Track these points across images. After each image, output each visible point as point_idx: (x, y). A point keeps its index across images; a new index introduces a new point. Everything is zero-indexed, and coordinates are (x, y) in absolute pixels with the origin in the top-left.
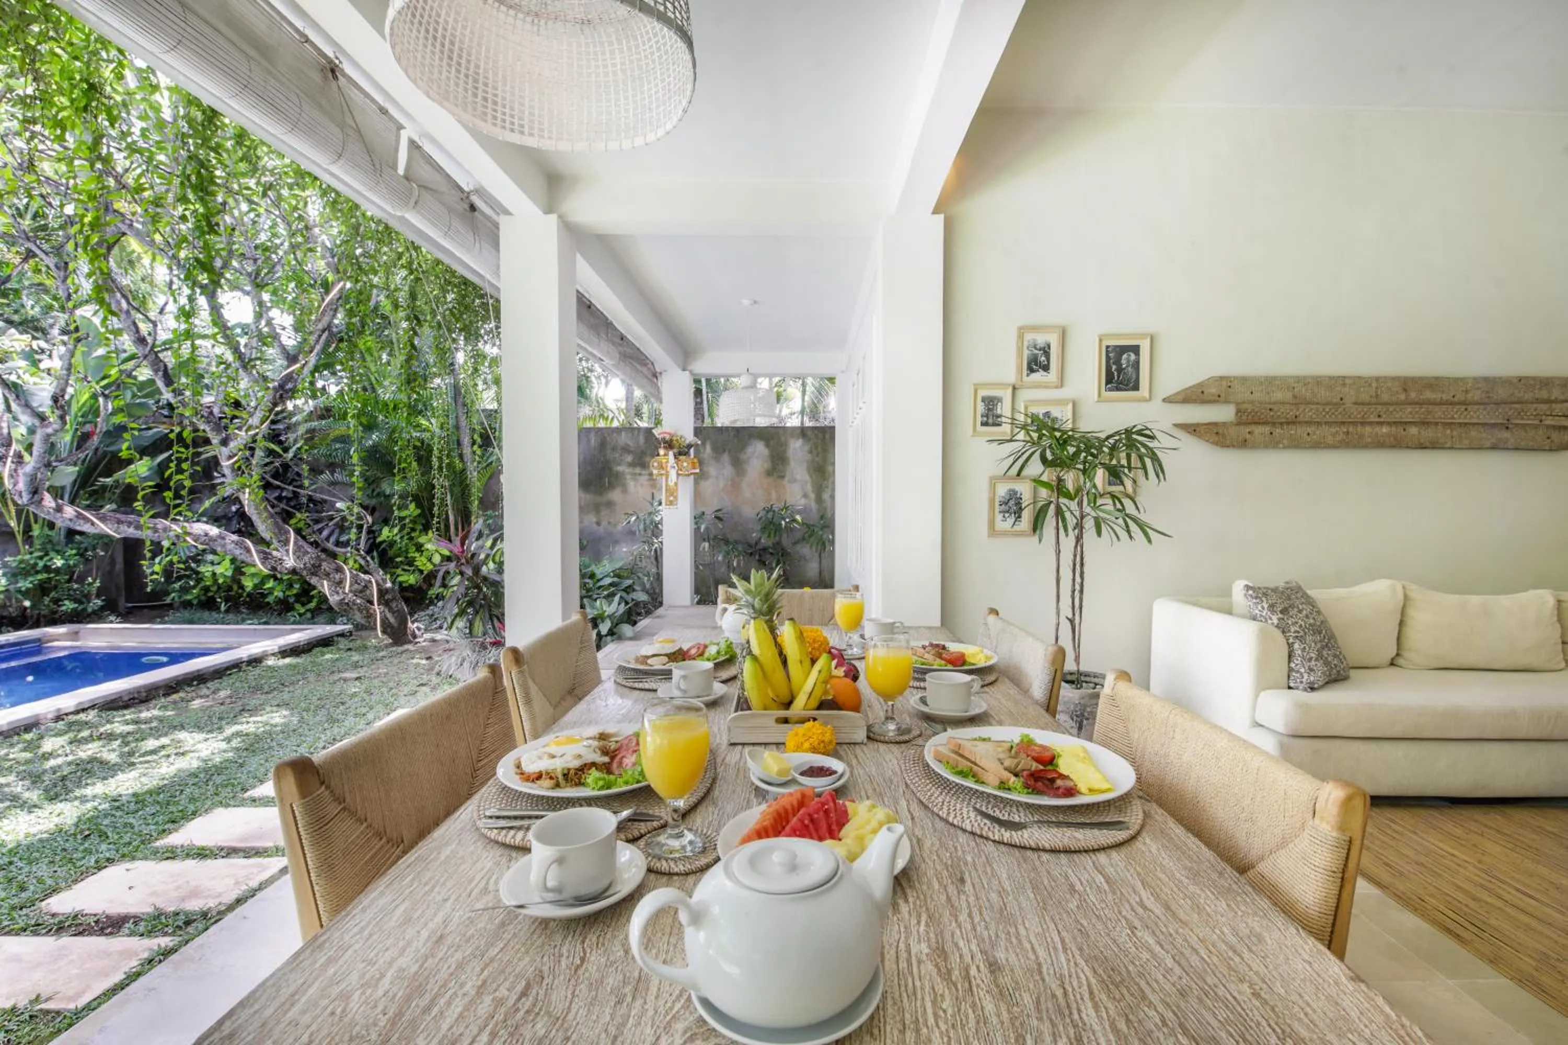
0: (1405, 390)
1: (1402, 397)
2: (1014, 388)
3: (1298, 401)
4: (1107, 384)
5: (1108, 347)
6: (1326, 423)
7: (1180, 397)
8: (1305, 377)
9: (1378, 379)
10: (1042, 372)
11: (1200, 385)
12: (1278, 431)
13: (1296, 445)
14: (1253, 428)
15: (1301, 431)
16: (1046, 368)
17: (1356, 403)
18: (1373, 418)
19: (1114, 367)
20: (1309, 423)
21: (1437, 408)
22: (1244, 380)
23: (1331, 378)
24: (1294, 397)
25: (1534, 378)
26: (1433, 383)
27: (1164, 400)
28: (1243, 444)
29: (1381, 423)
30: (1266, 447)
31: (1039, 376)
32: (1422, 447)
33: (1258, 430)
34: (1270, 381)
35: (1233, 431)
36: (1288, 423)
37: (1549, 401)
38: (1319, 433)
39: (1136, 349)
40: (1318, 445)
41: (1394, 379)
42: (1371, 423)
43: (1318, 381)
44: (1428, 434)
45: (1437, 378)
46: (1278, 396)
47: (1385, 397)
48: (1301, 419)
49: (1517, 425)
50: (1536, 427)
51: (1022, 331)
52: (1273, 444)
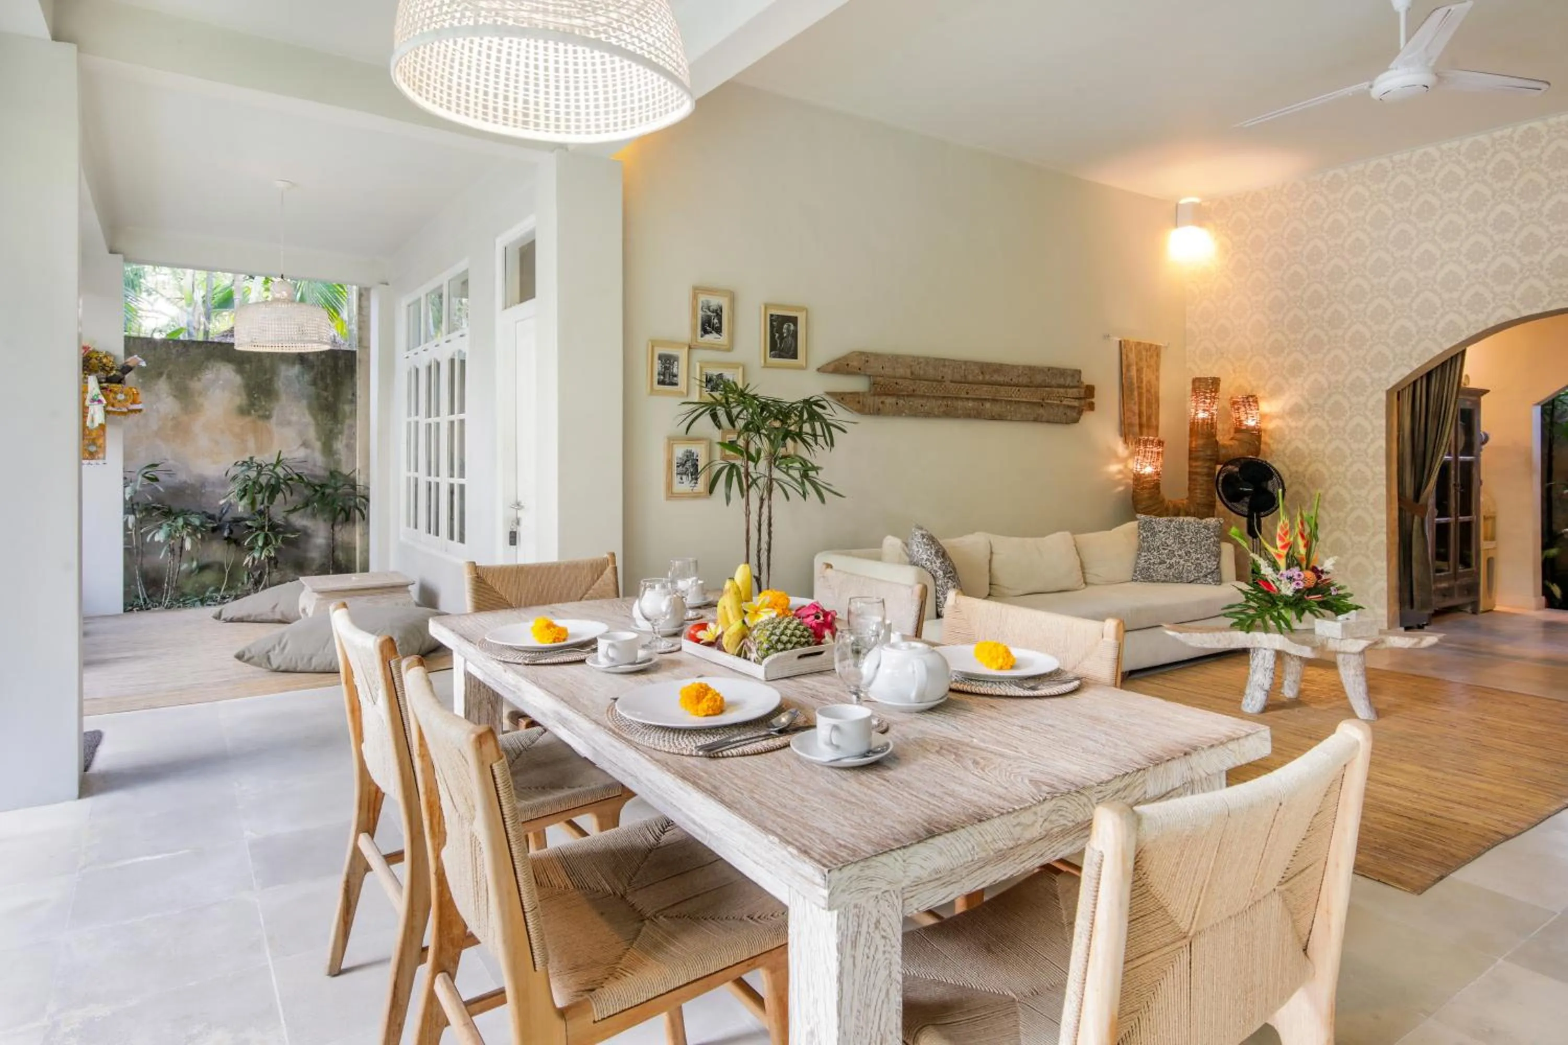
0: (982, 373)
1: (981, 378)
2: (690, 348)
3: (915, 377)
4: (771, 350)
5: (772, 316)
6: (934, 397)
7: (831, 368)
8: (918, 358)
9: (966, 362)
10: (715, 335)
11: (845, 358)
12: (901, 402)
13: (915, 414)
14: (883, 398)
15: (917, 402)
16: (718, 330)
17: (952, 382)
18: (963, 395)
19: (777, 335)
20: (923, 396)
21: (1002, 388)
22: (877, 356)
23: (936, 359)
24: (912, 373)
25: (1057, 369)
26: (999, 368)
27: (818, 370)
28: (877, 412)
29: (968, 399)
30: (894, 415)
31: (711, 338)
32: (993, 418)
33: (890, 400)
34: (896, 359)
35: (870, 401)
36: (908, 396)
37: (1064, 387)
38: (930, 404)
39: (794, 320)
40: (928, 415)
41: (976, 363)
42: (961, 399)
43: (928, 361)
44: (997, 409)
45: (1001, 365)
46: (901, 371)
47: (970, 378)
48: (917, 392)
49: (1048, 404)
50: (1058, 406)
51: (697, 291)
52: (898, 412)
